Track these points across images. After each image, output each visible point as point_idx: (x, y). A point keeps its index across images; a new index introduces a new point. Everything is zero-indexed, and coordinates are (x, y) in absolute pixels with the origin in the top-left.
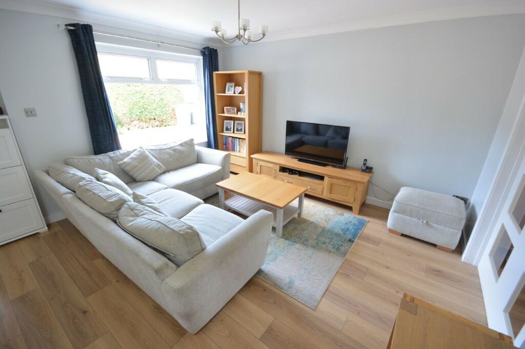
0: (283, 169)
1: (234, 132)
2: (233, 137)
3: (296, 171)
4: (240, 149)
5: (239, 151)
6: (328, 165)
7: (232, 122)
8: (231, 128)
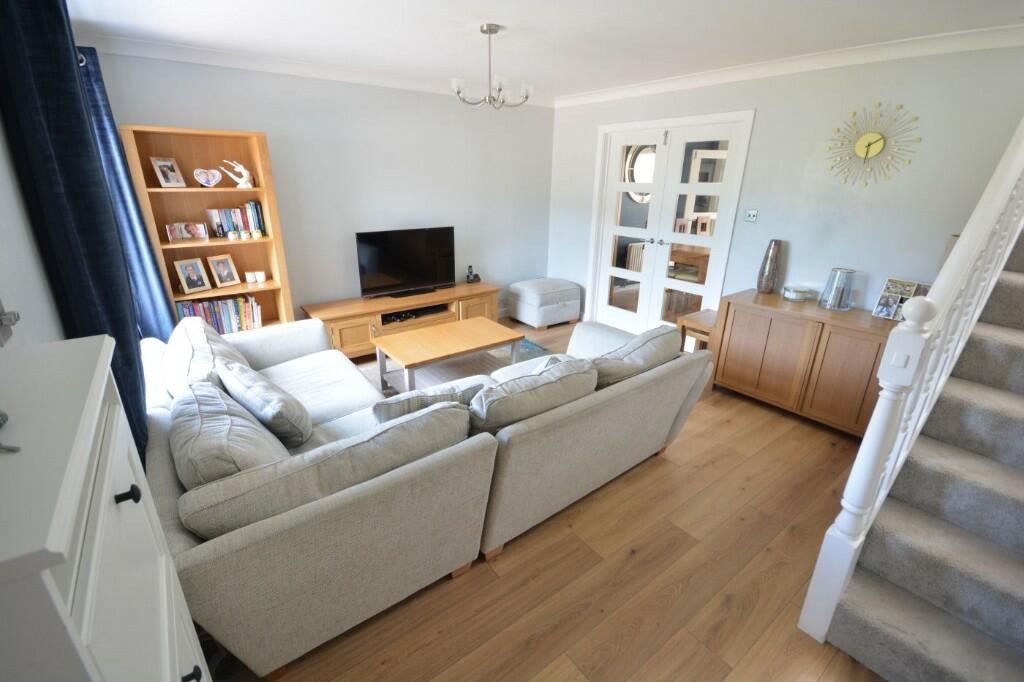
0: (387, 318)
1: (214, 285)
2: (210, 300)
3: (406, 312)
4: (240, 323)
5: (240, 329)
6: (436, 288)
7: (199, 262)
8: (200, 279)
